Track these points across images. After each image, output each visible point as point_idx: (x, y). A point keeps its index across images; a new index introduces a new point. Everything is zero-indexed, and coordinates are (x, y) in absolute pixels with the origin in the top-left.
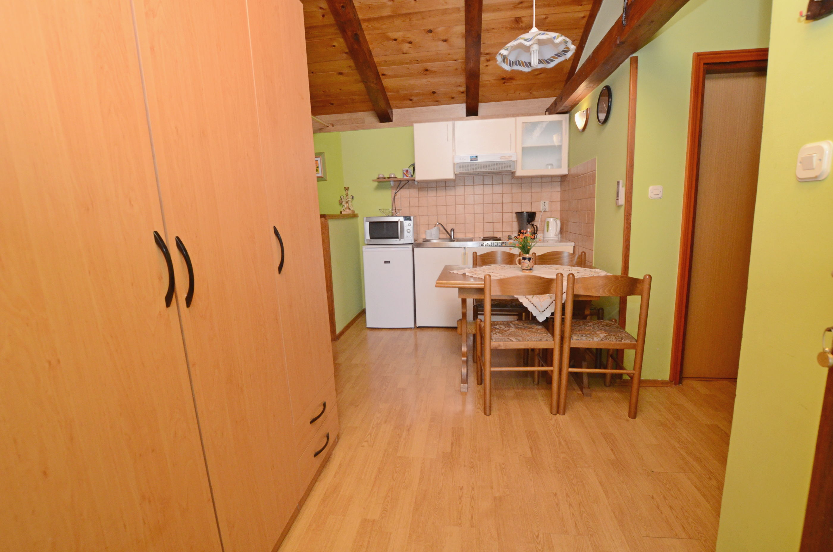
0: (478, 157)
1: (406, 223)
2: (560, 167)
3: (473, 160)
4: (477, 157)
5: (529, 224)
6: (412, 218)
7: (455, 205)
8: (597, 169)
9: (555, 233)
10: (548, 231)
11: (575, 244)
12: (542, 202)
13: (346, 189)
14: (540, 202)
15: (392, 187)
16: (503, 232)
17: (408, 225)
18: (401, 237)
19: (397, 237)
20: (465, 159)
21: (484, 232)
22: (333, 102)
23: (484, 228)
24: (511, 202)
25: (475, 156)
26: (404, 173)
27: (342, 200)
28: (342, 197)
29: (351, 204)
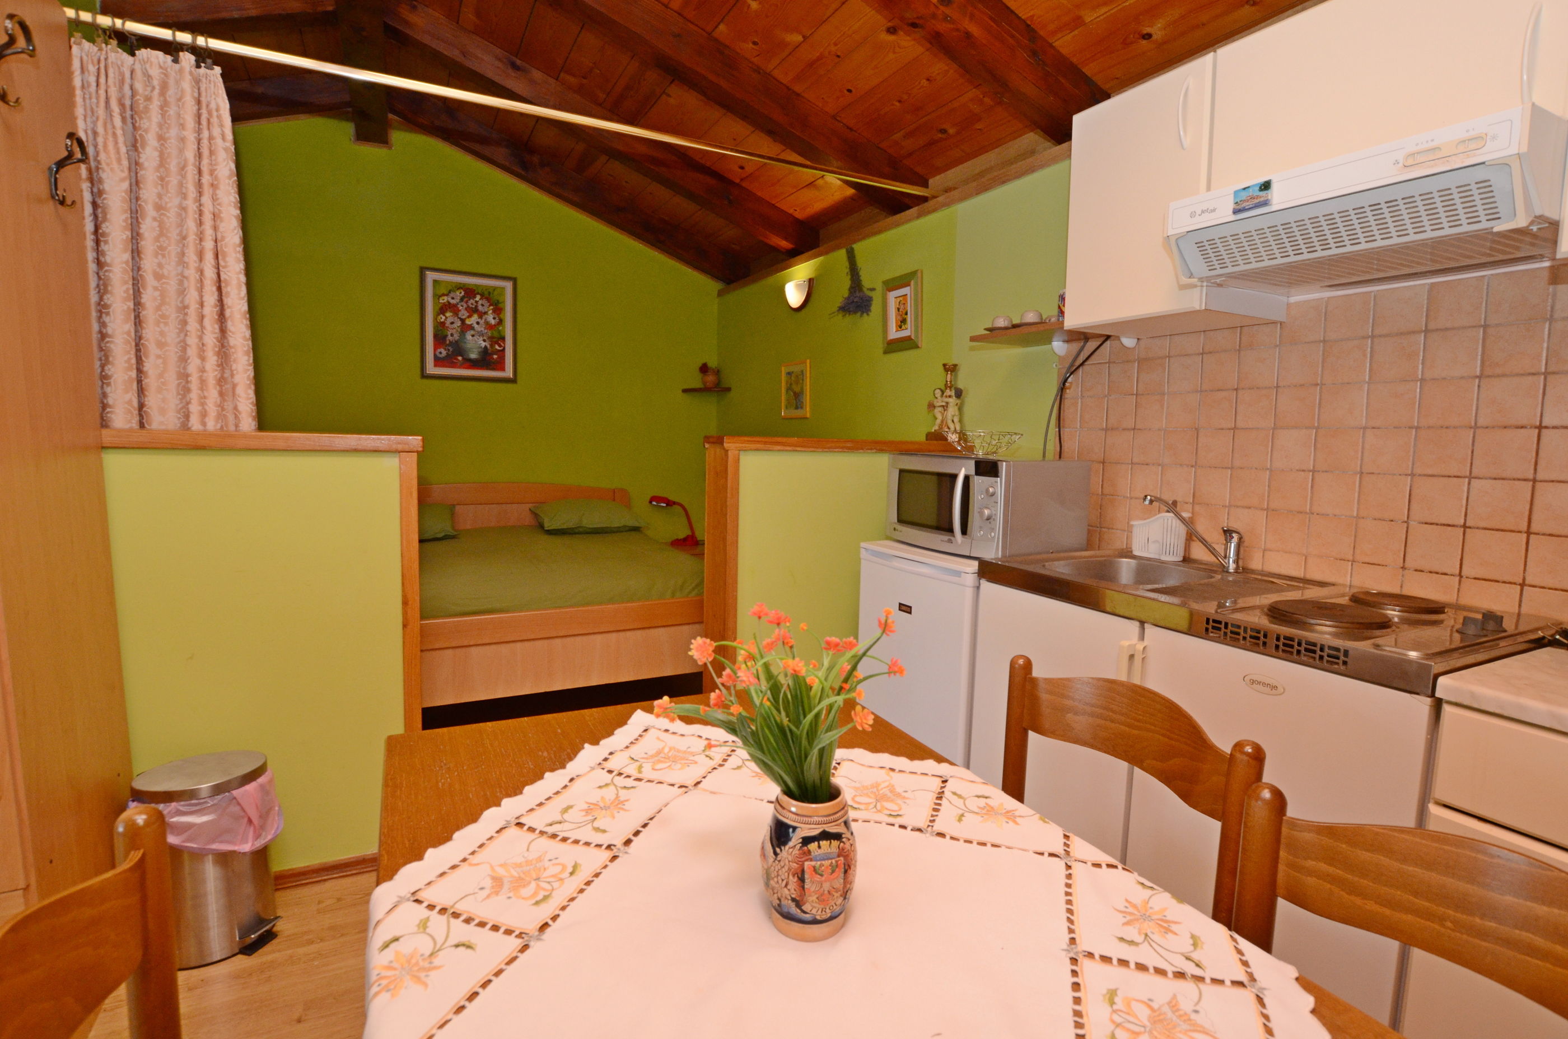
0: (1273, 185)
6: (1003, 468)
13: (951, 369)
15: (1061, 359)
16: (1523, 585)
17: (987, 491)
18: (964, 531)
19: (950, 530)
20: (1214, 210)
21: (1403, 568)
22: (944, 126)
23: (1408, 550)
25: (1256, 185)
26: (1059, 307)
27: (935, 400)
28: (938, 393)
29: (953, 413)
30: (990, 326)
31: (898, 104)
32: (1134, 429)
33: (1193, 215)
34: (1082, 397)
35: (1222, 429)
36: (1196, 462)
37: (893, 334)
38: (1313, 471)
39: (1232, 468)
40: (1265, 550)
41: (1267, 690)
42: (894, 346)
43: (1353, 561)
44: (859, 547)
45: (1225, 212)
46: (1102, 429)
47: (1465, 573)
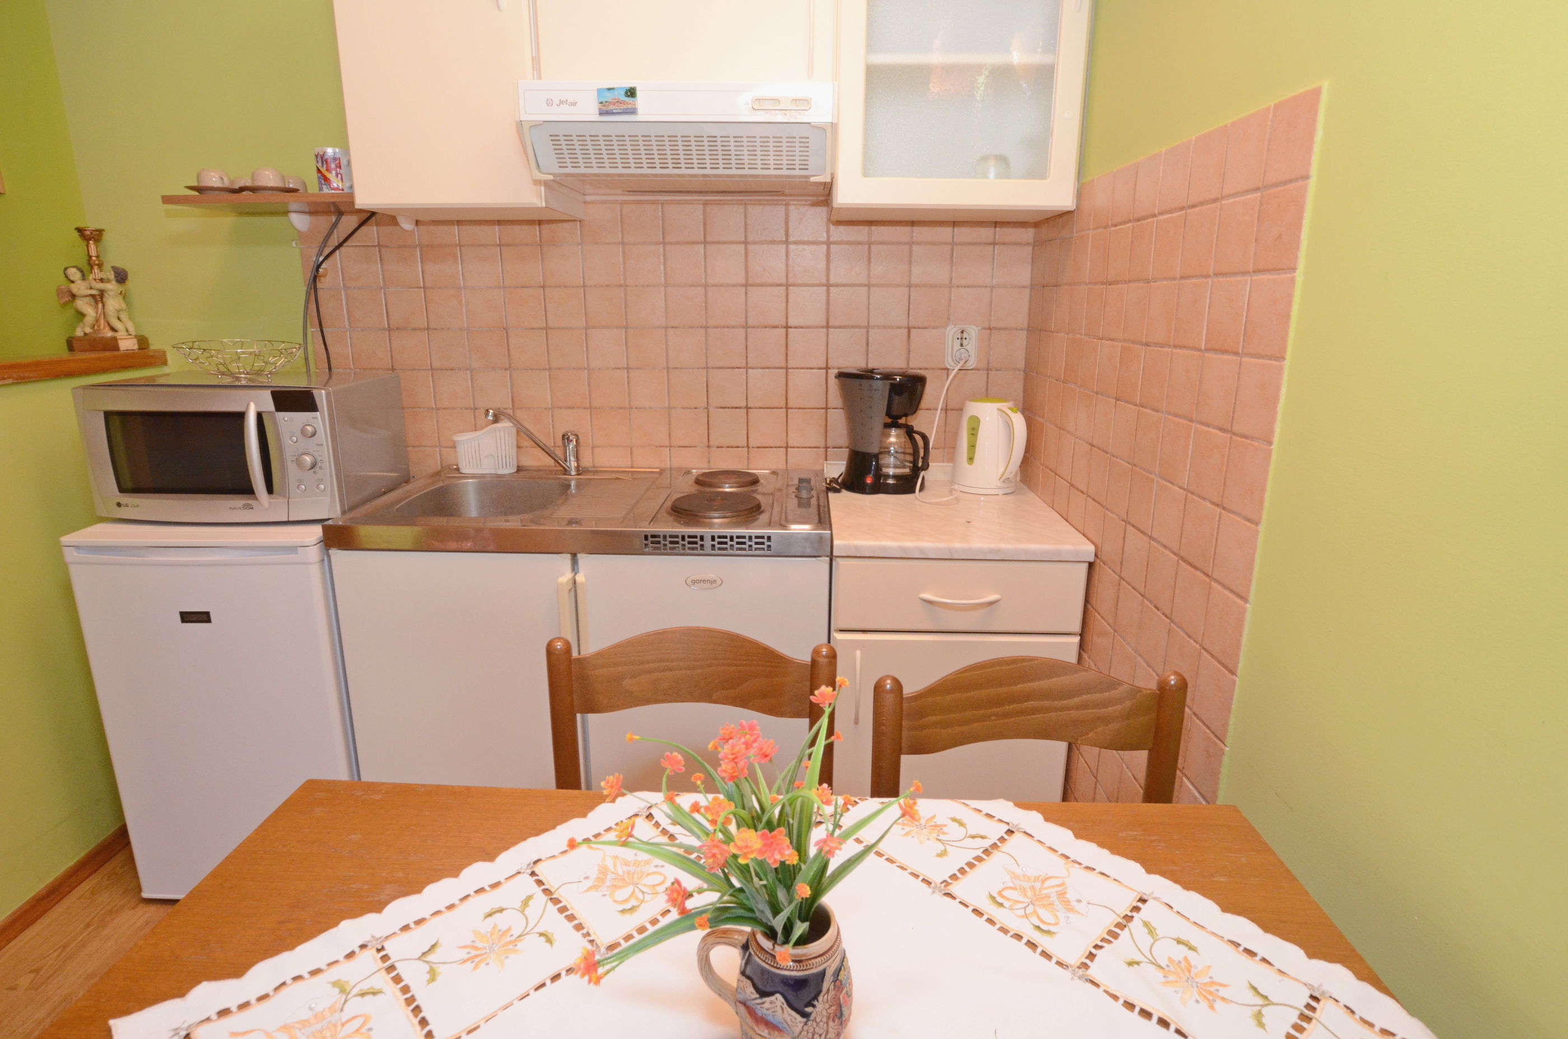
0: (638, 93)
1: (291, 421)
2: (1038, 171)
3: (611, 107)
4: (631, 93)
5: (897, 426)
6: (321, 397)
7: (587, 328)
8: (1314, 172)
9: (1002, 470)
10: (971, 459)
11: (1096, 555)
12: (952, 331)
13: (91, 237)
14: (945, 326)
15: (302, 237)
16: (787, 447)
17: (303, 432)
18: (270, 490)
19: (248, 490)
20: (574, 104)
21: (709, 446)
23: (710, 431)
24: (825, 324)
25: (621, 88)
26: (319, 171)
27: (72, 285)
28: (74, 274)
29: (117, 307)
30: (195, 184)
32: (428, 329)
33: (549, 103)
34: (346, 288)
35: (534, 329)
36: (510, 364)
38: (628, 369)
39: (550, 369)
40: (593, 448)
41: (708, 585)
43: (670, 446)
45: (588, 110)
46: (384, 329)
47: (751, 444)
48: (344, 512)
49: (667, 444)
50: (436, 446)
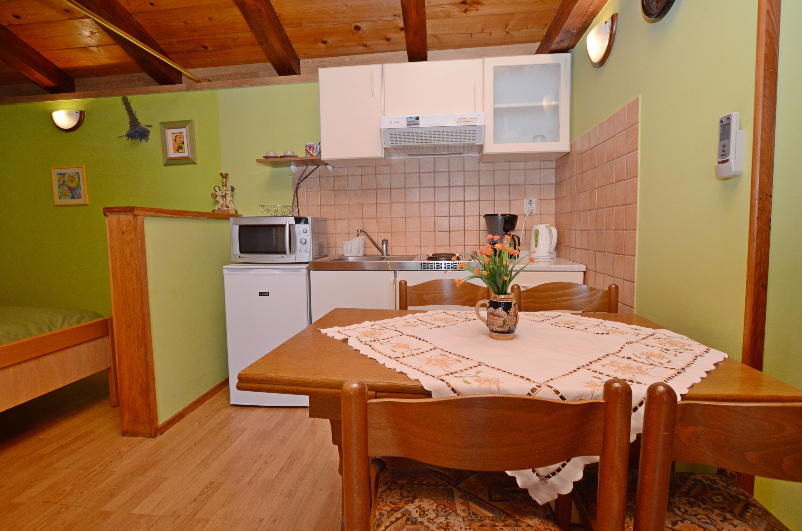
0: (420, 118)
1: (300, 228)
2: (556, 139)
3: (411, 123)
4: (418, 118)
5: (506, 234)
6: (310, 219)
7: (391, 203)
8: (640, 120)
9: (548, 249)
10: (536, 246)
11: (586, 269)
12: (526, 201)
13: (224, 176)
14: (524, 199)
15: (293, 174)
16: (464, 246)
17: (303, 231)
18: (291, 252)
19: (283, 252)
20: (399, 123)
21: (435, 246)
22: (206, 45)
23: (436, 240)
24: (478, 200)
25: (414, 117)
26: (307, 150)
27: (216, 192)
28: (217, 189)
29: (230, 199)
30: (265, 155)
31: (183, 24)
32: (334, 205)
33: (391, 123)
34: (307, 192)
35: (372, 204)
36: (363, 217)
37: (172, 154)
38: (405, 217)
39: (377, 218)
40: (392, 247)
42: (170, 162)
43: (421, 246)
44: (222, 269)
45: (403, 124)
46: (319, 205)
47: (451, 245)
48: (313, 260)
49: (419, 245)
50: (334, 248)
